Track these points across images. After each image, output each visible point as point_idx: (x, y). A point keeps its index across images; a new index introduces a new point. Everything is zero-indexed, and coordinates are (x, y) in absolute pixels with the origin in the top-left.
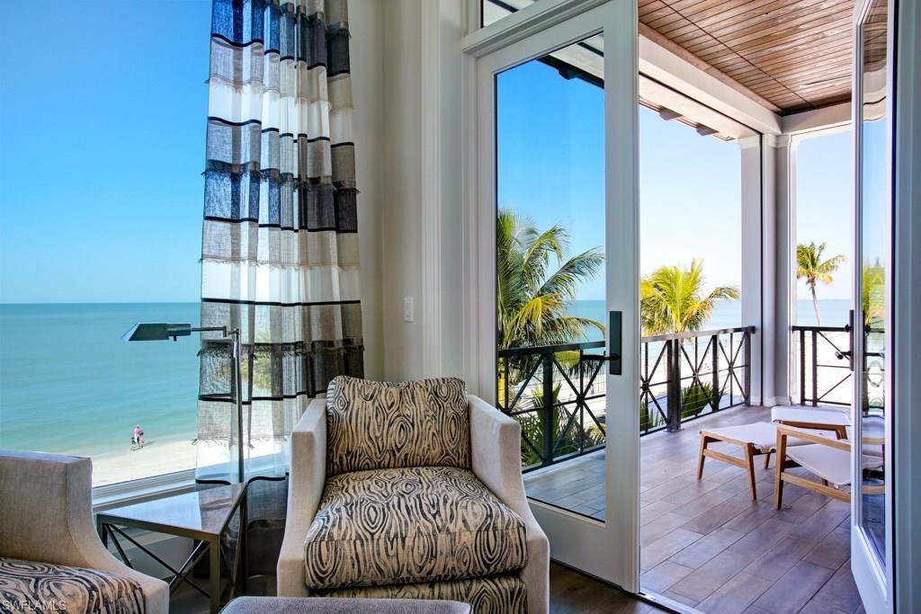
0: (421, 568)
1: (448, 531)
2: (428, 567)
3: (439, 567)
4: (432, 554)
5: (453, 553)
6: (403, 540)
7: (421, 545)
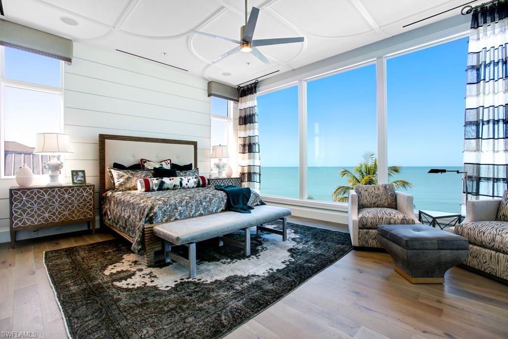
0: (490, 244)
1: (502, 236)
2: (492, 244)
3: (496, 245)
4: (493, 240)
5: (502, 243)
6: (484, 233)
7: (490, 237)
